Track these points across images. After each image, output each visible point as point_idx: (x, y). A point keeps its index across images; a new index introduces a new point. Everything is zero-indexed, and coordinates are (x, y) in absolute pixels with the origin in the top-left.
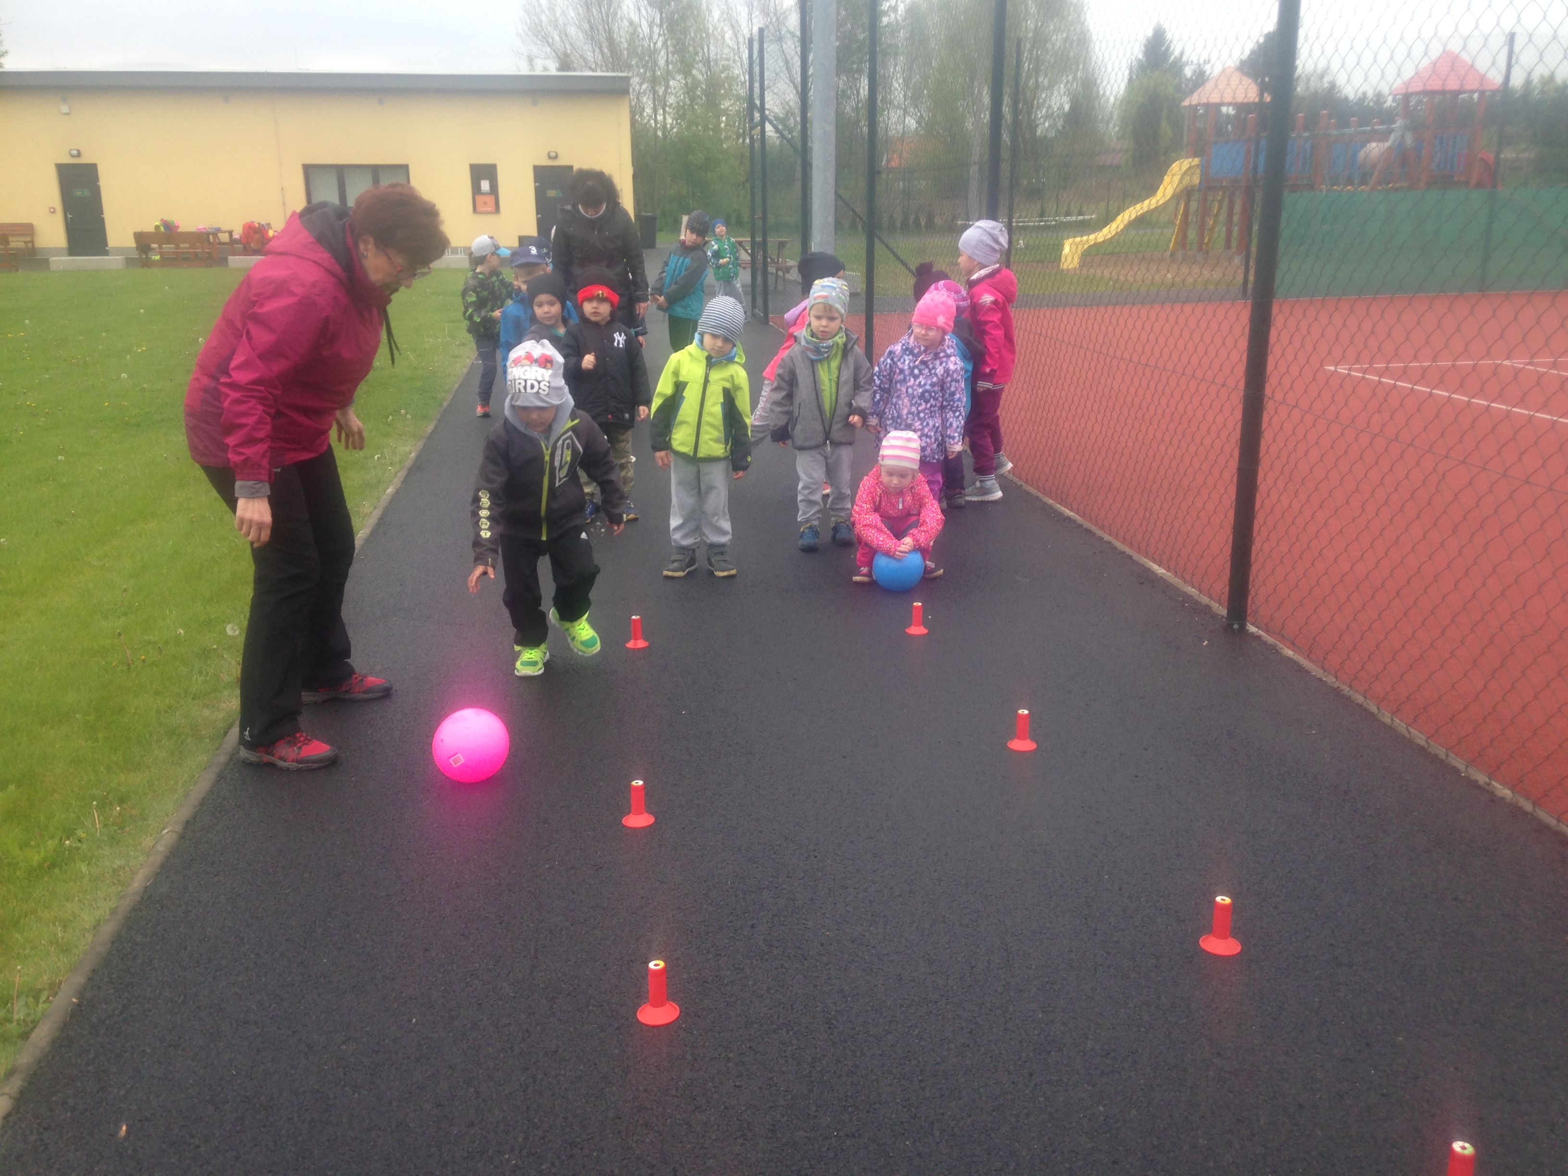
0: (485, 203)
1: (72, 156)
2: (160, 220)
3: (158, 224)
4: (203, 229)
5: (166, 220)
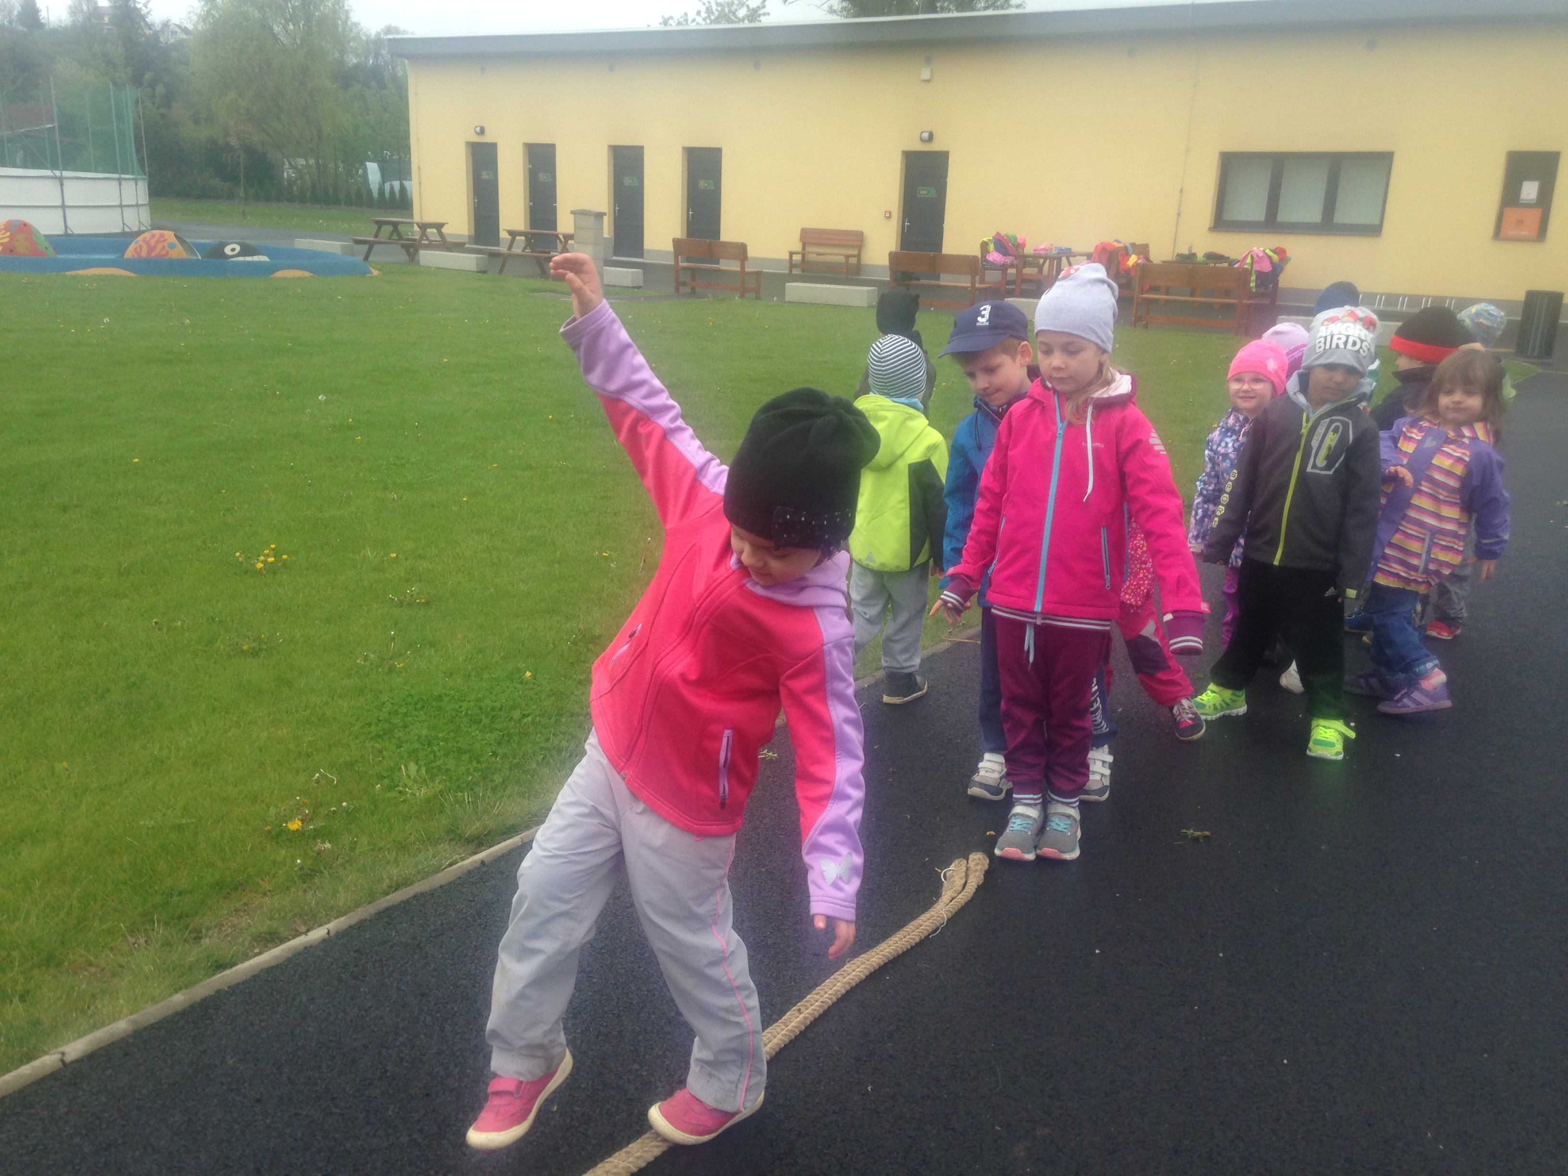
0: (1521, 222)
1: (922, 140)
2: (994, 234)
3: (985, 239)
4: (1044, 249)
5: (1003, 233)
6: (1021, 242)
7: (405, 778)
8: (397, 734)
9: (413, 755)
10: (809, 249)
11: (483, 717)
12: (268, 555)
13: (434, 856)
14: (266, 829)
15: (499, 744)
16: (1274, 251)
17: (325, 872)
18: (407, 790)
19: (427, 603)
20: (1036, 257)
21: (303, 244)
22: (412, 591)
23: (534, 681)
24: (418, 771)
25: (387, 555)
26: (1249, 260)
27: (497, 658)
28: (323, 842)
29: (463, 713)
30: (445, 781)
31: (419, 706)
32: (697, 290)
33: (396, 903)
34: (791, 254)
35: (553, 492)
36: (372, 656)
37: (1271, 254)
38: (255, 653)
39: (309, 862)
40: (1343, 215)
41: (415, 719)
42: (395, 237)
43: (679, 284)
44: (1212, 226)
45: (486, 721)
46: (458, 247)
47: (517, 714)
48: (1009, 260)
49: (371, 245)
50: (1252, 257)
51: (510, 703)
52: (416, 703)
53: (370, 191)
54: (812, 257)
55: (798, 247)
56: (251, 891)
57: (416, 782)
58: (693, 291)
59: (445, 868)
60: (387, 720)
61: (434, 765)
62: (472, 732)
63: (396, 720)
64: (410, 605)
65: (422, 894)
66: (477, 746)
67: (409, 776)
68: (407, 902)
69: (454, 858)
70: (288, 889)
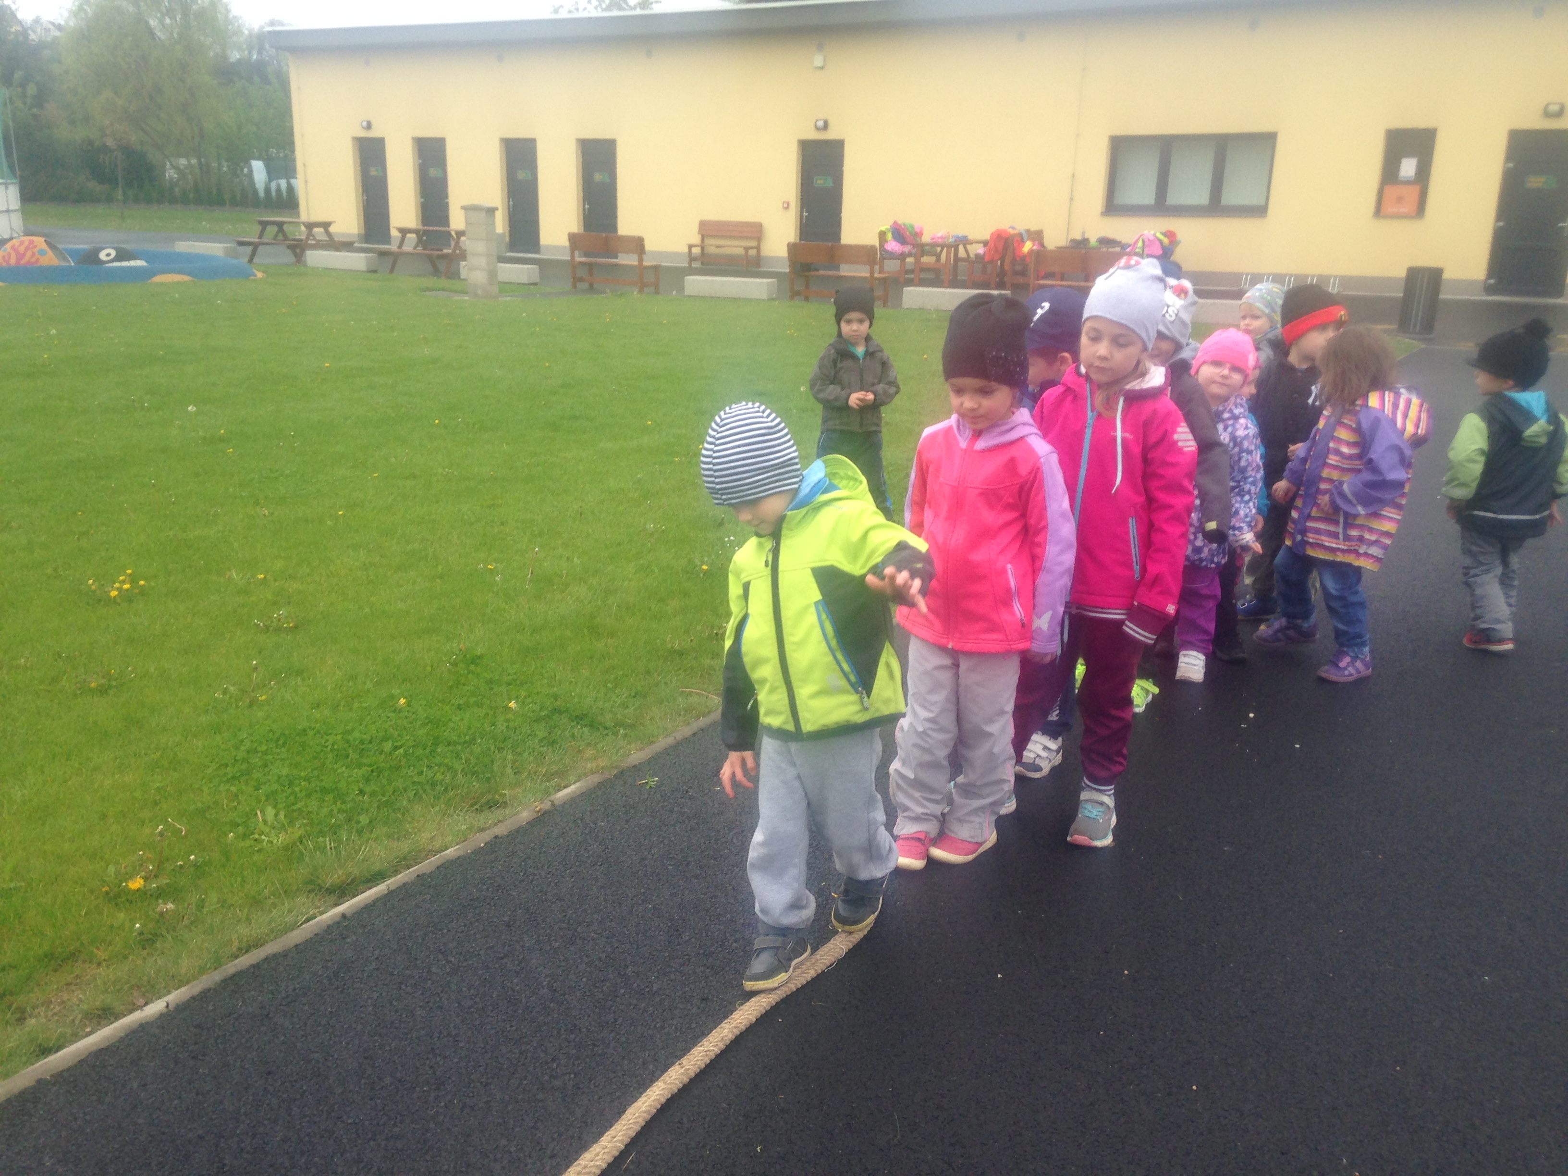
0: (1400, 200)
1: (818, 129)
2: (891, 223)
3: (883, 229)
4: (941, 237)
5: (900, 222)
6: (918, 231)
7: (261, 825)
8: (256, 775)
9: (271, 797)
10: (708, 241)
11: (351, 751)
12: (124, 582)
13: (290, 911)
14: (104, 890)
15: (368, 780)
16: (1165, 234)
17: (167, 935)
18: (263, 837)
19: (296, 627)
20: (934, 245)
21: (183, 247)
22: (280, 615)
23: (408, 708)
24: (276, 815)
25: (253, 577)
26: (1140, 244)
27: (369, 685)
28: (166, 904)
29: (329, 748)
30: (305, 825)
31: (280, 742)
32: (595, 286)
33: (244, 967)
34: (690, 247)
35: (437, 502)
36: (232, 689)
37: (1161, 237)
38: (103, 691)
39: (151, 925)
40: (1231, 196)
41: (276, 757)
42: (280, 237)
43: (576, 280)
44: (1104, 210)
45: (353, 756)
46: (346, 246)
47: (388, 746)
48: (907, 249)
49: (255, 246)
50: (1143, 241)
51: (381, 734)
52: (278, 739)
53: (255, 191)
54: (711, 250)
55: (696, 239)
56: (84, 961)
57: (274, 828)
58: (591, 286)
59: (301, 924)
60: (245, 760)
61: (295, 808)
62: (338, 769)
63: (256, 760)
64: (278, 630)
65: (275, 956)
66: (343, 785)
67: (265, 822)
68: (256, 966)
69: (311, 913)
70: (125, 957)
